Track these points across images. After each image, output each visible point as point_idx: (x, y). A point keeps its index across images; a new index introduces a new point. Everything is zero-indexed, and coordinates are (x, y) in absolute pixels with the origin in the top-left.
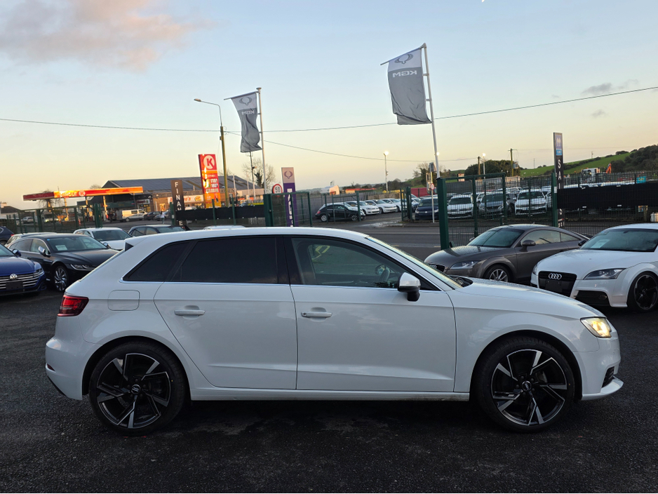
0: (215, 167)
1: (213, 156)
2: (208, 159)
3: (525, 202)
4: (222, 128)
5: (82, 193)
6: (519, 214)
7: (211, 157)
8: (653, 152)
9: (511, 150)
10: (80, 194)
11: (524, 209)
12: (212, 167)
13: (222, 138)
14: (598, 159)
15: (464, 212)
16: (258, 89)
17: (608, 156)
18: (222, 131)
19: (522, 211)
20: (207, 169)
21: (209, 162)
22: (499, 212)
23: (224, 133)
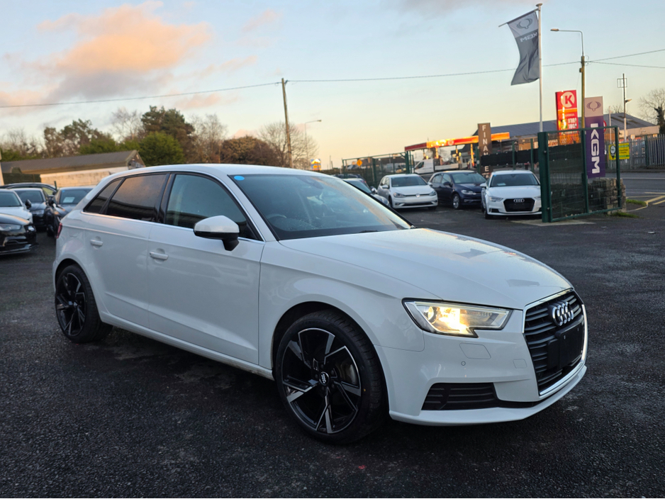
0: (574, 105)
1: (574, 92)
2: (566, 97)
4: (583, 58)
5: (451, 142)
7: (571, 94)
10: (449, 144)
12: (571, 106)
13: (582, 71)
16: (537, 6)
18: (583, 62)
20: (566, 108)
21: (568, 100)
23: (586, 64)
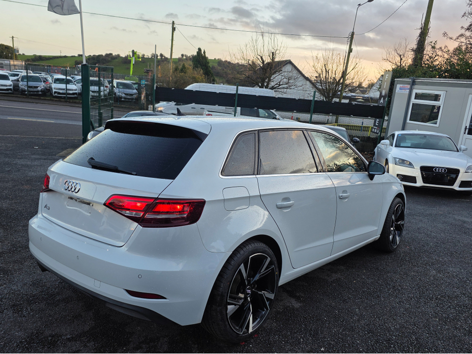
3: (63, 86)
6: (56, 95)
8: (102, 59)
9: (13, 37)
11: (61, 91)
14: (65, 57)
15: (5, 88)
17: (72, 56)
19: (59, 93)
22: (38, 91)
